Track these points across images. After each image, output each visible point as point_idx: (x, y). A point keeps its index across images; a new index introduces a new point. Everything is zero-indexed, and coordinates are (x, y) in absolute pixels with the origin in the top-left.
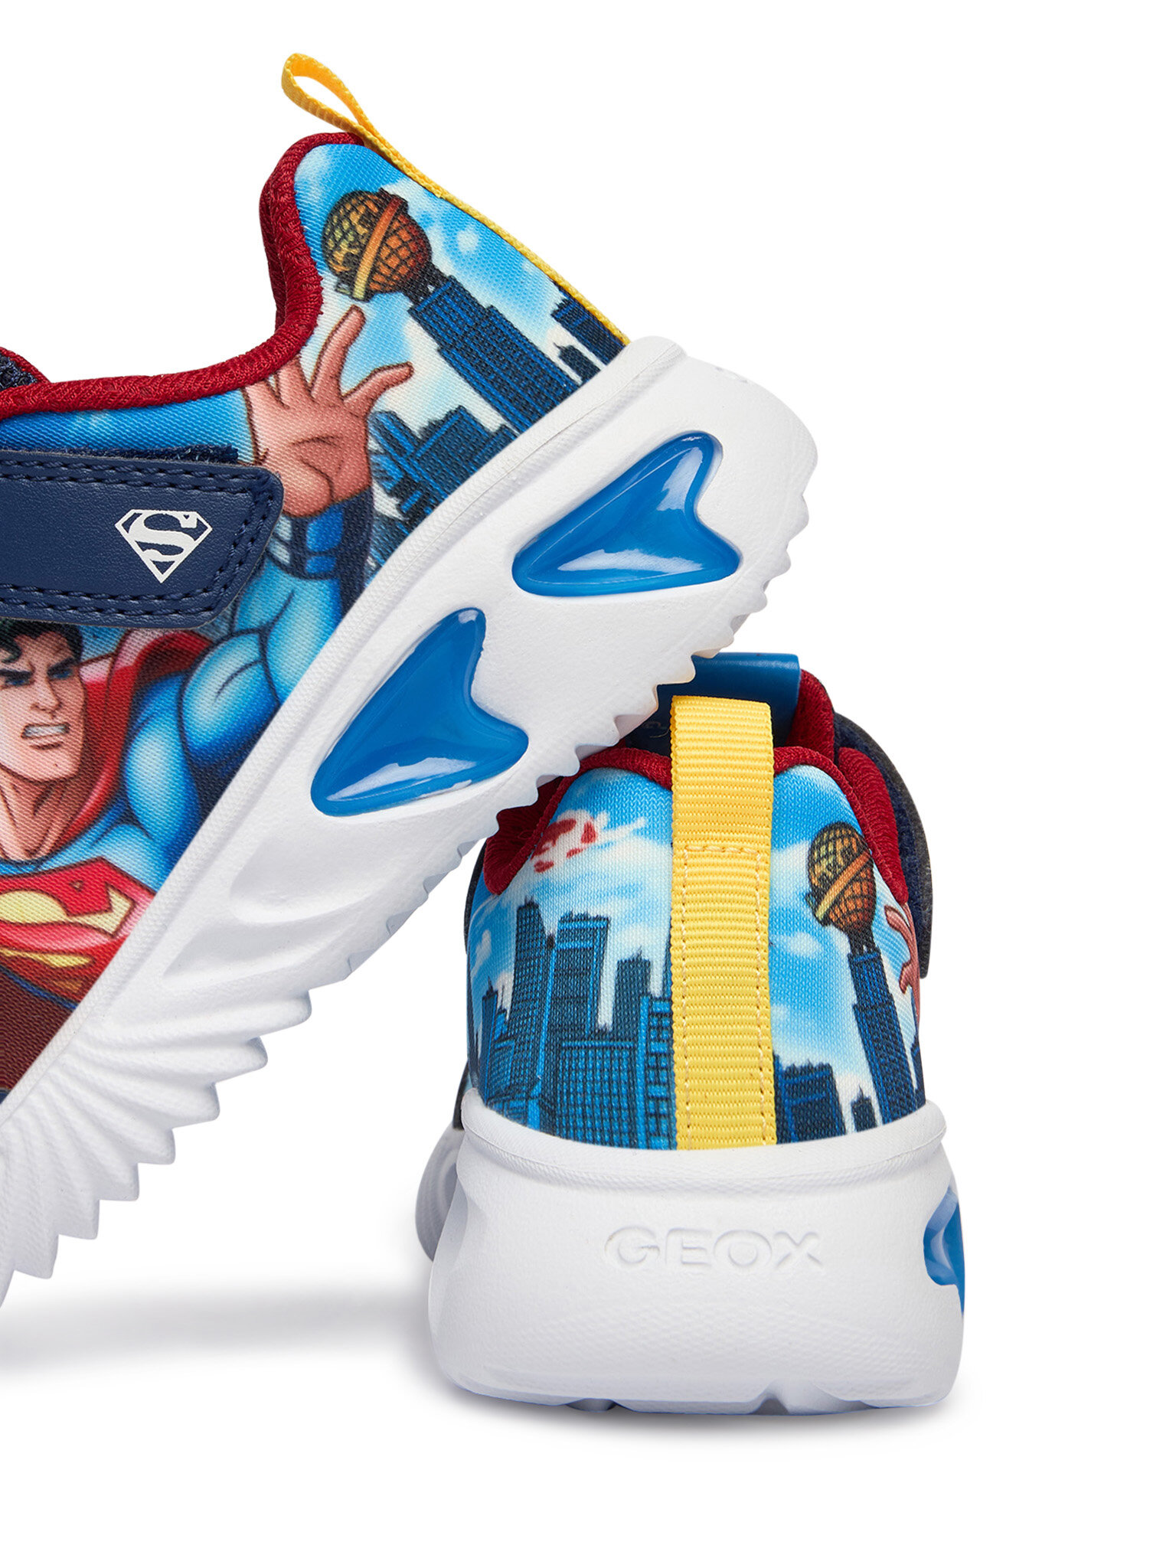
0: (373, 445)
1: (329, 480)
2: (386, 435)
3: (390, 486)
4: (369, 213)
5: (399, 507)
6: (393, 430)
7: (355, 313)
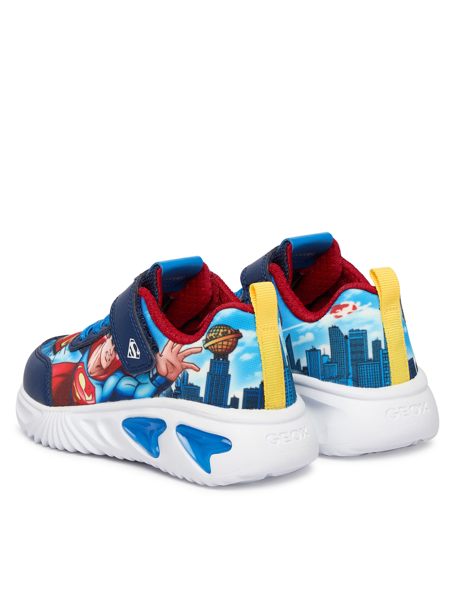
0: (180, 376)
1: (168, 373)
2: (184, 376)
3: (177, 385)
4: (227, 332)
5: (175, 390)
6: (186, 377)
7: (201, 348)
